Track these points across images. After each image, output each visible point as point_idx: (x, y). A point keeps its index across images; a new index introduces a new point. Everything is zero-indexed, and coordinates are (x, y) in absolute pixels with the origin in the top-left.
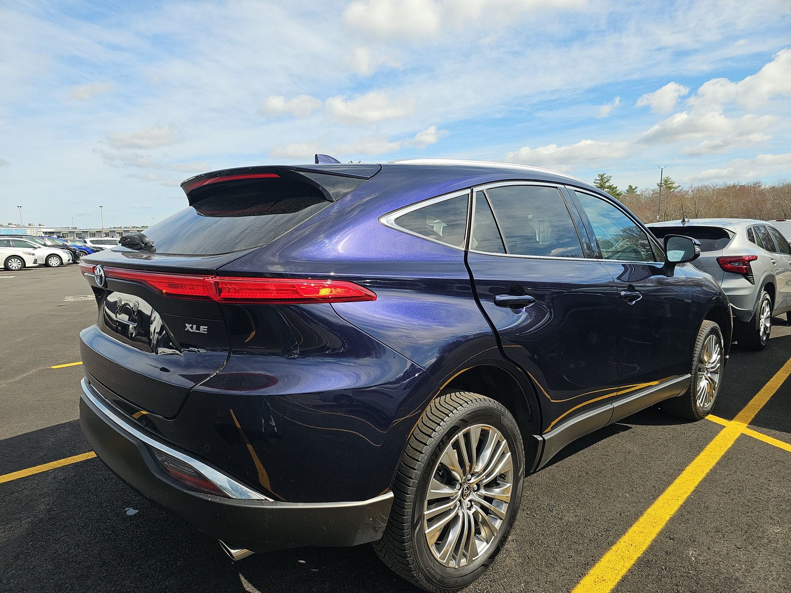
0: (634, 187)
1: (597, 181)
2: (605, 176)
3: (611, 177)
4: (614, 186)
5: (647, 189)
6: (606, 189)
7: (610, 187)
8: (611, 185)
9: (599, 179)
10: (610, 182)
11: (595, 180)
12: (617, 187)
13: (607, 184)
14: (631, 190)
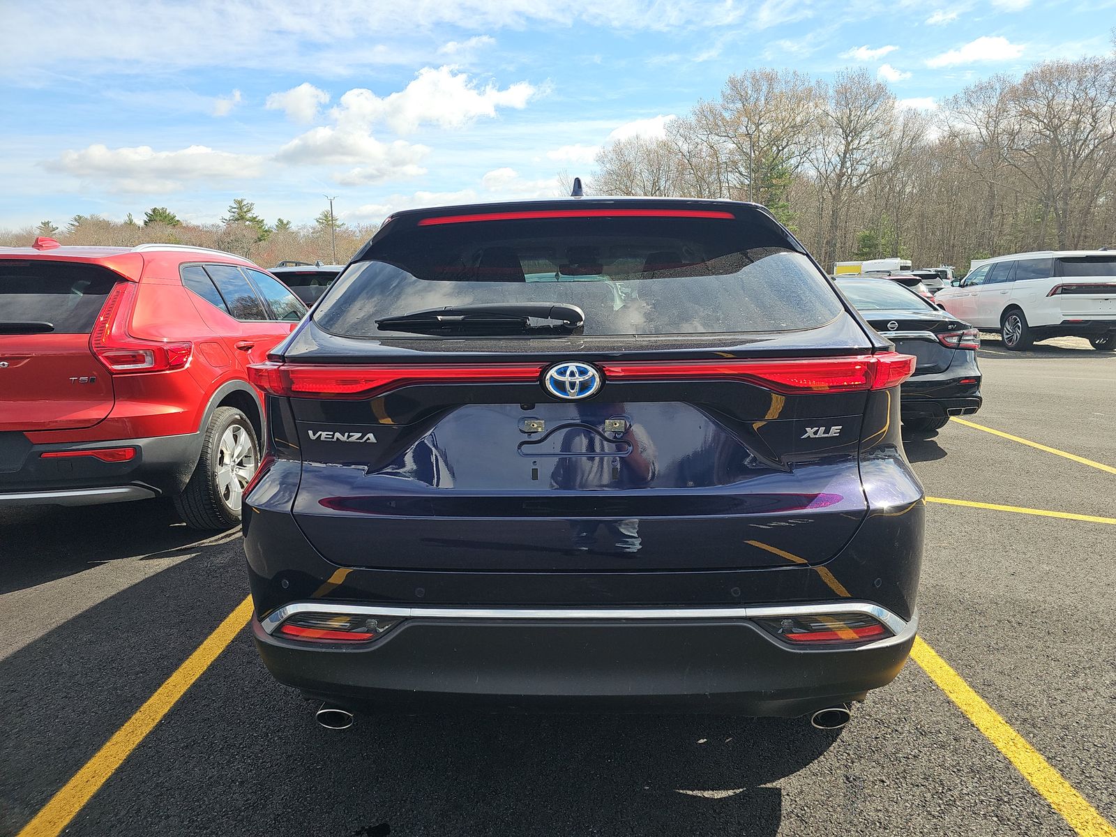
0: (285, 222)
1: (233, 210)
2: (245, 203)
3: (252, 204)
4: (260, 218)
5: (304, 227)
6: (248, 223)
7: (253, 219)
8: (254, 216)
9: (235, 206)
10: (253, 212)
11: (229, 208)
12: (263, 220)
13: (249, 215)
14: (282, 225)
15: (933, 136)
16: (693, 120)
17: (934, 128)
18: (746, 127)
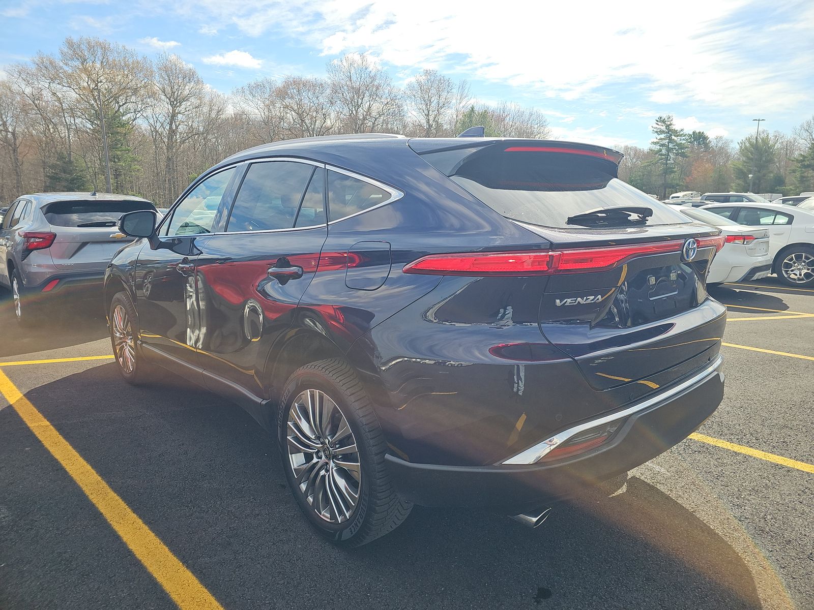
15: (230, 111)
16: (33, 68)
17: (230, 106)
18: (87, 83)
